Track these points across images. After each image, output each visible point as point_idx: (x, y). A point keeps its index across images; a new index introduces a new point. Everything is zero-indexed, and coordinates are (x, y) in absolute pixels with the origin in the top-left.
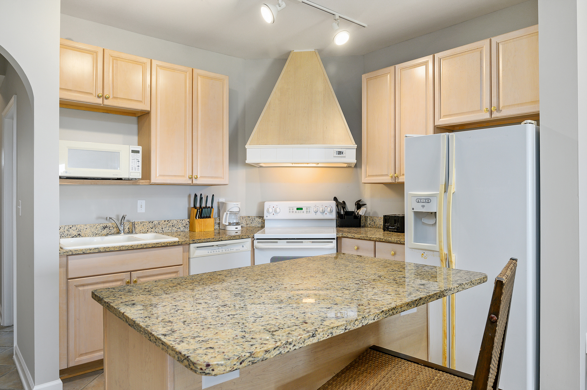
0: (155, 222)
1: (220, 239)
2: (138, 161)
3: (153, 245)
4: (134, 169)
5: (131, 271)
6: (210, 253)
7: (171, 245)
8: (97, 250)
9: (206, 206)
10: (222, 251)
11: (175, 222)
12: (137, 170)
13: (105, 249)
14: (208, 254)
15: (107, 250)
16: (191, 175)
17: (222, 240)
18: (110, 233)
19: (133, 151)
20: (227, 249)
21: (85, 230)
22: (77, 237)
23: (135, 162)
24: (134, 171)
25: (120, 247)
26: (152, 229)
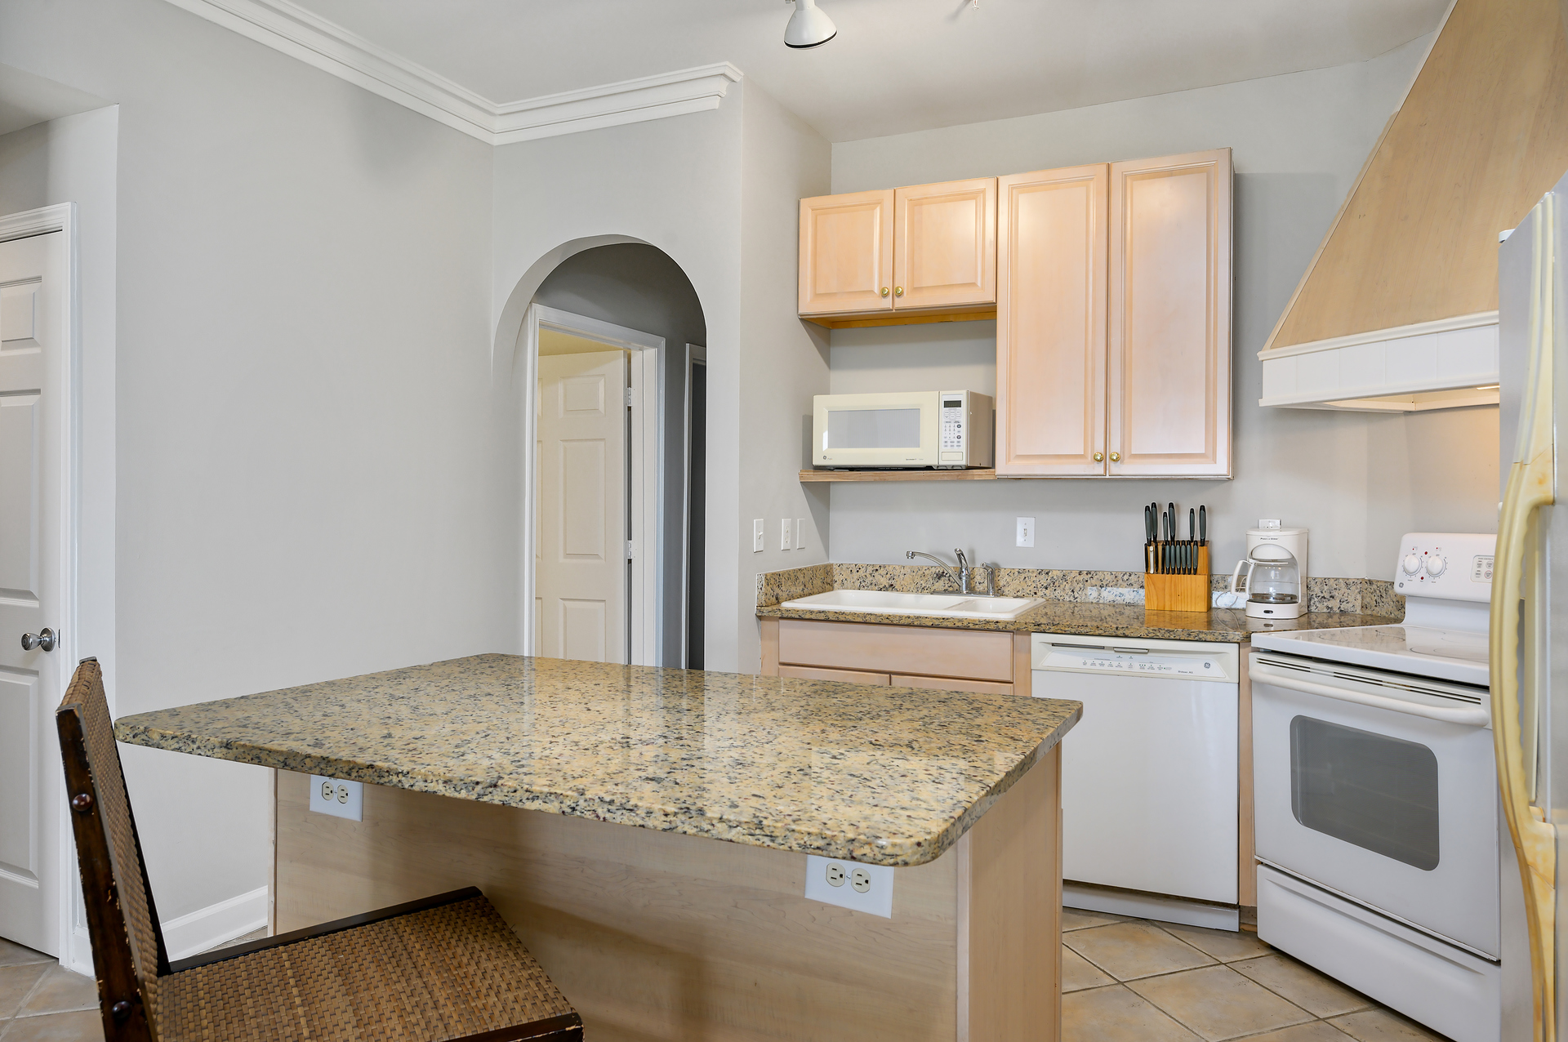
0: (1055, 573)
1: (1119, 632)
2: (959, 426)
3: (934, 621)
4: (949, 444)
5: (890, 673)
6: (1088, 666)
7: (977, 627)
8: (823, 614)
9: (1192, 538)
10: (1131, 666)
11: (1109, 577)
12: (955, 447)
13: (837, 615)
14: (1085, 667)
15: (841, 618)
16: (1102, 451)
17: (1126, 636)
18: (951, 589)
19: (948, 404)
20: (1148, 665)
21: (902, 576)
22: (887, 590)
23: (952, 428)
24: (949, 449)
25: (865, 615)
26: (1046, 588)
